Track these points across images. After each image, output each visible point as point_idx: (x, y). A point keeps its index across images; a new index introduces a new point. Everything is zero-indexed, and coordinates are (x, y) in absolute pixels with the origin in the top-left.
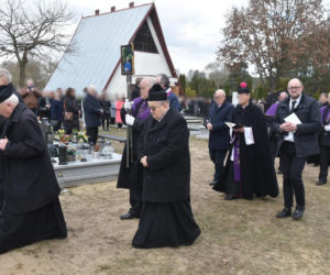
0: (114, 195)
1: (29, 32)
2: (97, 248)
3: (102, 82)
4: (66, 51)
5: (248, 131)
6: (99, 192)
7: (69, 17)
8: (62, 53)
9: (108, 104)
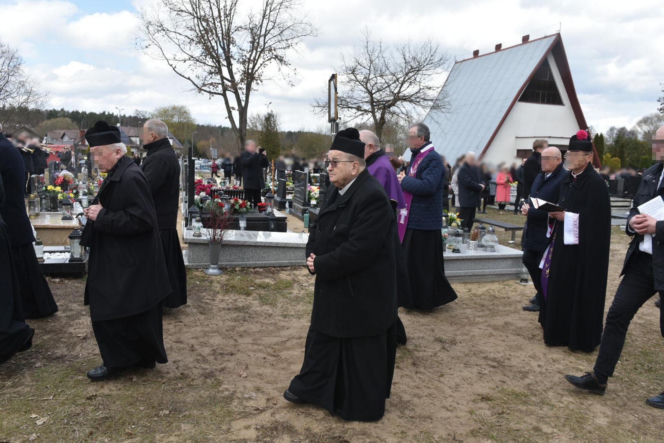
0: (496, 302)
1: (389, 86)
2: (475, 370)
3: (477, 148)
4: (433, 108)
5: (571, 219)
6: (475, 295)
7: (441, 62)
8: (428, 110)
9: (487, 177)
